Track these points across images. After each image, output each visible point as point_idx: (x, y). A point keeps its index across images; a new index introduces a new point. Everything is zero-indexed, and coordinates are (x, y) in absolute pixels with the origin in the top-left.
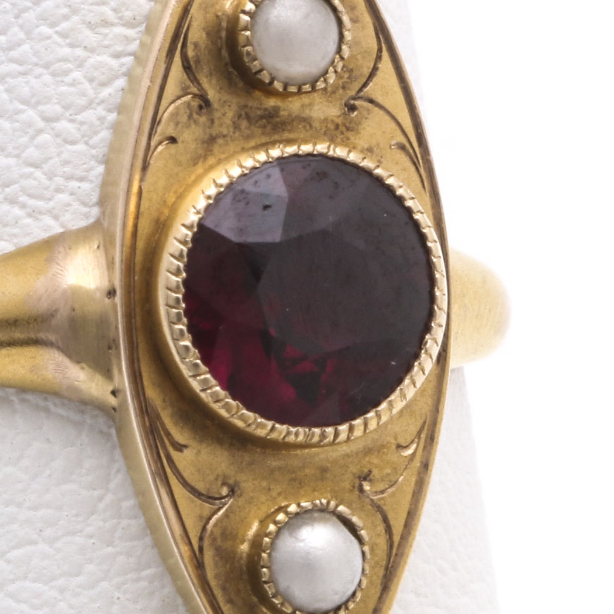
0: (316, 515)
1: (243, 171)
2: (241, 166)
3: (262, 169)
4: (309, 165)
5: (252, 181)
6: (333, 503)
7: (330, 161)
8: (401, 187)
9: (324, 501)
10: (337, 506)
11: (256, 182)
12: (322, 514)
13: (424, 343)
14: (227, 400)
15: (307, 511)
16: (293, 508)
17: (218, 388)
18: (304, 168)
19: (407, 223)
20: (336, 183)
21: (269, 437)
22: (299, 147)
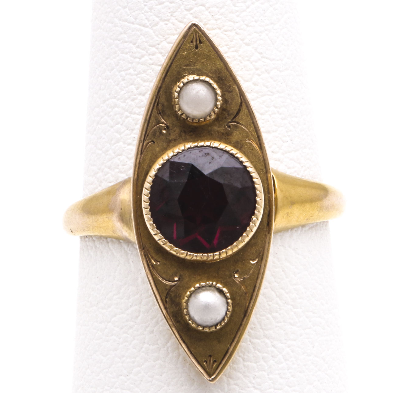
0: (208, 288)
1: (174, 154)
2: (173, 152)
3: (182, 153)
4: (202, 151)
5: (178, 158)
6: (214, 283)
7: (211, 149)
8: (241, 157)
9: (211, 282)
10: (216, 284)
11: (179, 158)
12: (210, 288)
13: (252, 219)
14: (168, 244)
15: (203, 287)
16: (197, 285)
17: (164, 239)
18: (200, 152)
19: (244, 172)
20: (213, 157)
21: (186, 258)
22: (198, 144)
